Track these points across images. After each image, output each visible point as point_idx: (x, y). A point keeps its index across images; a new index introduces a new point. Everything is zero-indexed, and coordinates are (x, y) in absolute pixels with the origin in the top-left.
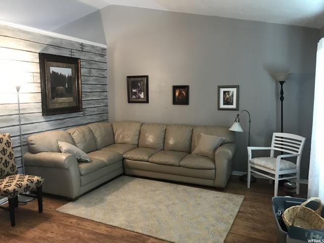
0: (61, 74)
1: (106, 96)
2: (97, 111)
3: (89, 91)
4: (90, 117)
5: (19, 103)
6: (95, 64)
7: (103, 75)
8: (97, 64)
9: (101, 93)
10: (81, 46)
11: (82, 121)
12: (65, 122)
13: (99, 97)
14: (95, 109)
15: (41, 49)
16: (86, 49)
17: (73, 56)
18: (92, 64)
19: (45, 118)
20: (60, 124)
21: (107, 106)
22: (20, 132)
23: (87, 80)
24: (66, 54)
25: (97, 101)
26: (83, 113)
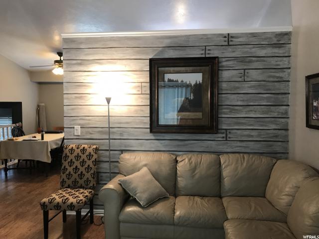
0: (182, 81)
1: (286, 113)
2: (259, 136)
3: (239, 103)
4: (239, 144)
5: (109, 116)
6: (257, 61)
7: (282, 77)
8: (264, 61)
9: (272, 107)
10: (226, 39)
11: (221, 147)
12: (187, 145)
13: (263, 114)
14: (254, 133)
15: (154, 54)
16: (236, 41)
17: (207, 56)
18: (250, 62)
19: (154, 136)
20: (178, 146)
21: (287, 130)
22: (110, 147)
23: (238, 88)
24: (196, 53)
25: (258, 120)
26: (224, 135)
